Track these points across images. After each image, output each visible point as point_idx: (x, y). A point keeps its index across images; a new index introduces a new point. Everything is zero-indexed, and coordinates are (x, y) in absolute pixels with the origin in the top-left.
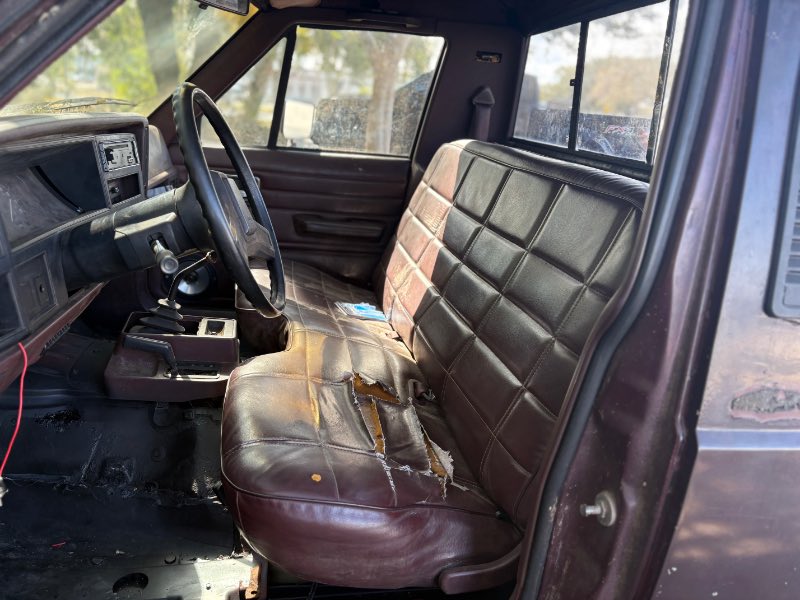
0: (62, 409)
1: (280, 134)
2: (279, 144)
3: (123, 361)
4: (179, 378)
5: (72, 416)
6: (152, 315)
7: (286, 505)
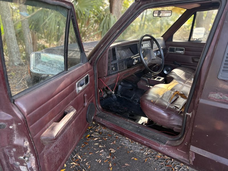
0: (131, 88)
1: (192, 37)
2: (191, 40)
3: (141, 82)
4: (148, 86)
5: (132, 90)
6: (148, 75)
7: (148, 104)
